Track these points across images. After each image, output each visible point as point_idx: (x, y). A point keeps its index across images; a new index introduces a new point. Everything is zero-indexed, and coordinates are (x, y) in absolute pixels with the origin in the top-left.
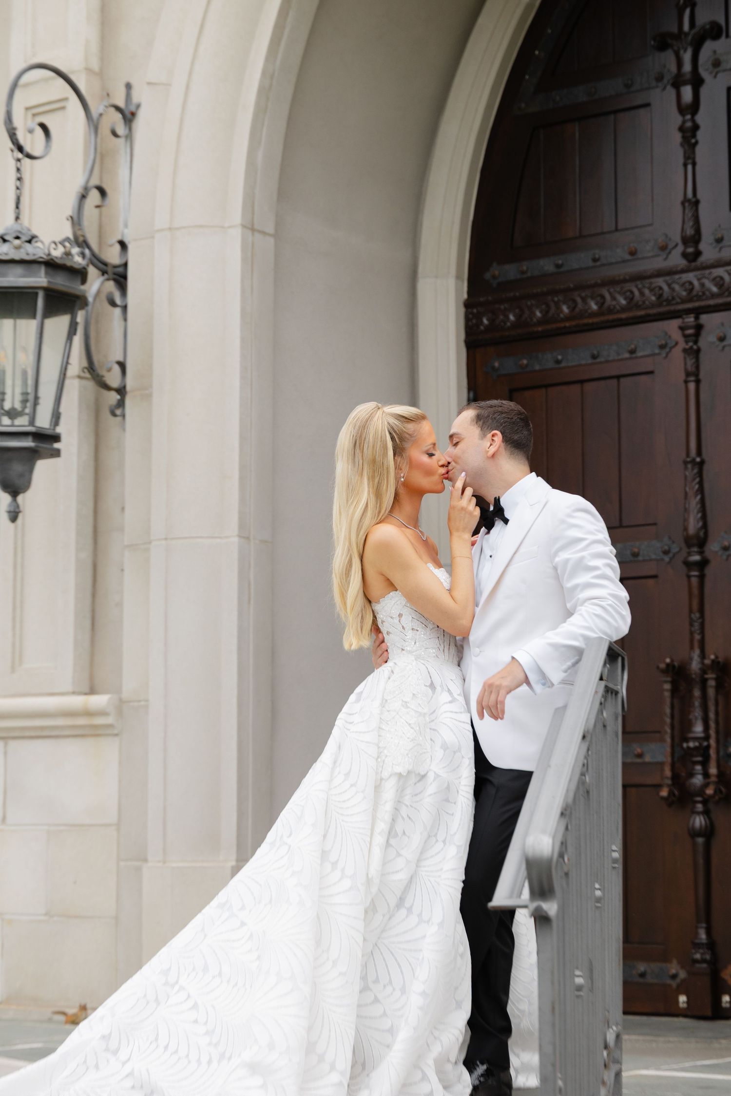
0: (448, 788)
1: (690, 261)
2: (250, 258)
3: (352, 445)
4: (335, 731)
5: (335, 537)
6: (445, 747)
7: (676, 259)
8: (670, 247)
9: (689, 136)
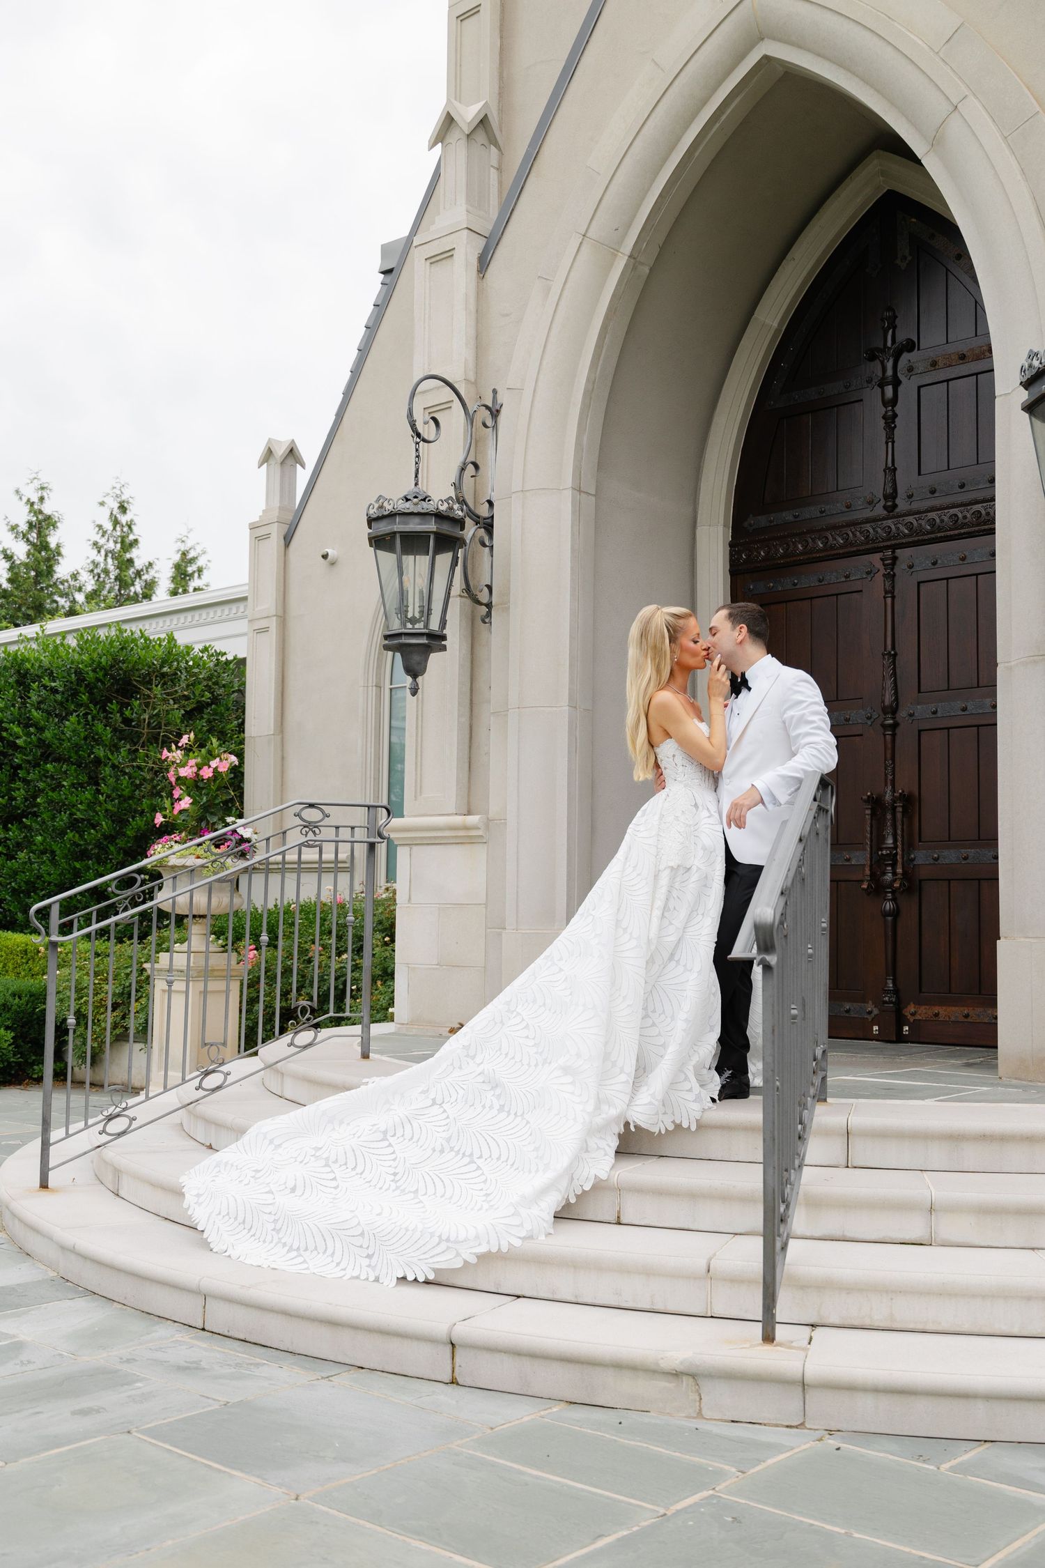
0: (706, 877)
1: (888, 512)
2: (577, 510)
3: (639, 636)
4: (627, 837)
5: (628, 701)
6: (704, 848)
7: (879, 510)
8: (875, 502)
9: (890, 422)
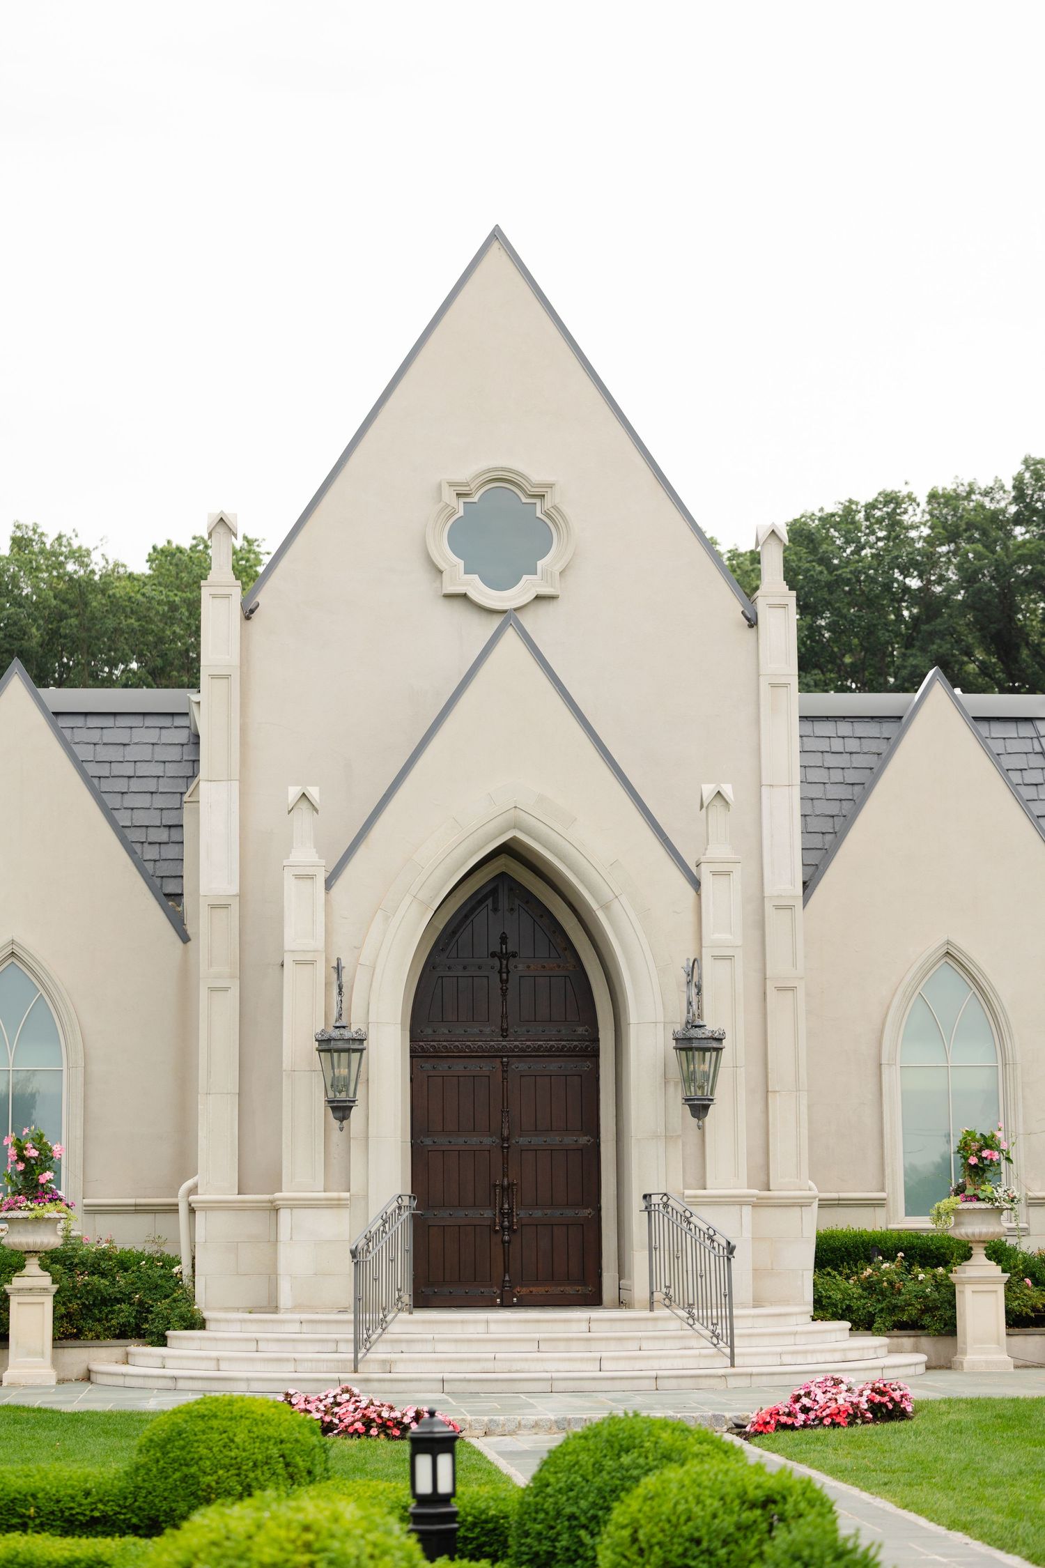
1: (504, 1038)
8: (496, 1031)
9: (504, 992)
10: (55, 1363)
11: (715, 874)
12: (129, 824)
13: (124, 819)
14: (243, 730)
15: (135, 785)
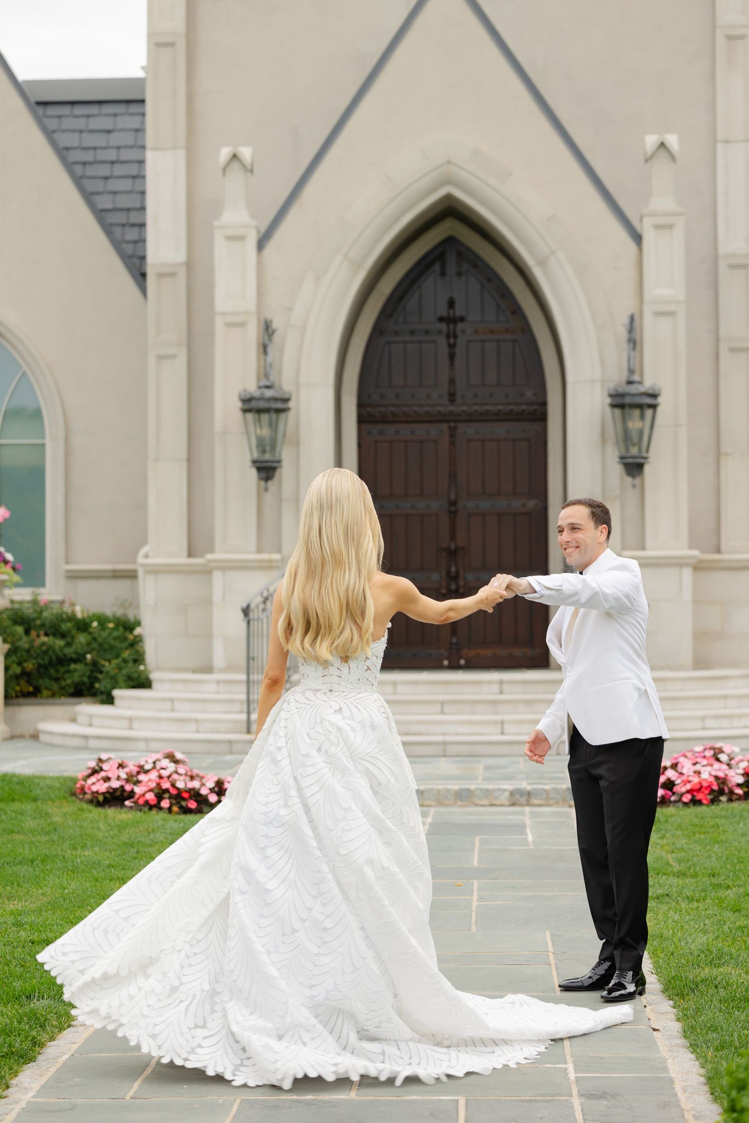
1: (451, 402)
7: (446, 401)
8: (443, 396)
9: (452, 356)
10: (8, 721)
11: (658, 227)
12: (110, 206)
13: (105, 202)
14: (190, 98)
15: (118, 170)
